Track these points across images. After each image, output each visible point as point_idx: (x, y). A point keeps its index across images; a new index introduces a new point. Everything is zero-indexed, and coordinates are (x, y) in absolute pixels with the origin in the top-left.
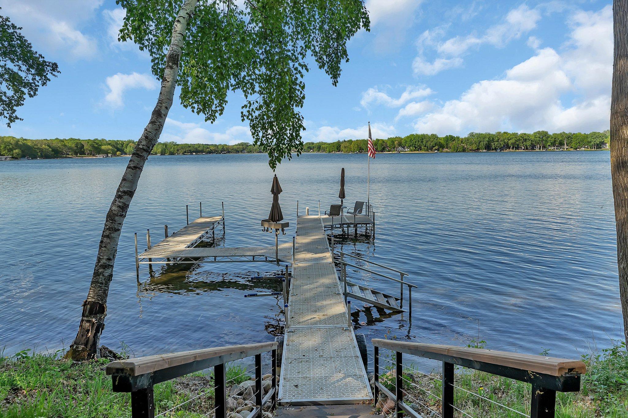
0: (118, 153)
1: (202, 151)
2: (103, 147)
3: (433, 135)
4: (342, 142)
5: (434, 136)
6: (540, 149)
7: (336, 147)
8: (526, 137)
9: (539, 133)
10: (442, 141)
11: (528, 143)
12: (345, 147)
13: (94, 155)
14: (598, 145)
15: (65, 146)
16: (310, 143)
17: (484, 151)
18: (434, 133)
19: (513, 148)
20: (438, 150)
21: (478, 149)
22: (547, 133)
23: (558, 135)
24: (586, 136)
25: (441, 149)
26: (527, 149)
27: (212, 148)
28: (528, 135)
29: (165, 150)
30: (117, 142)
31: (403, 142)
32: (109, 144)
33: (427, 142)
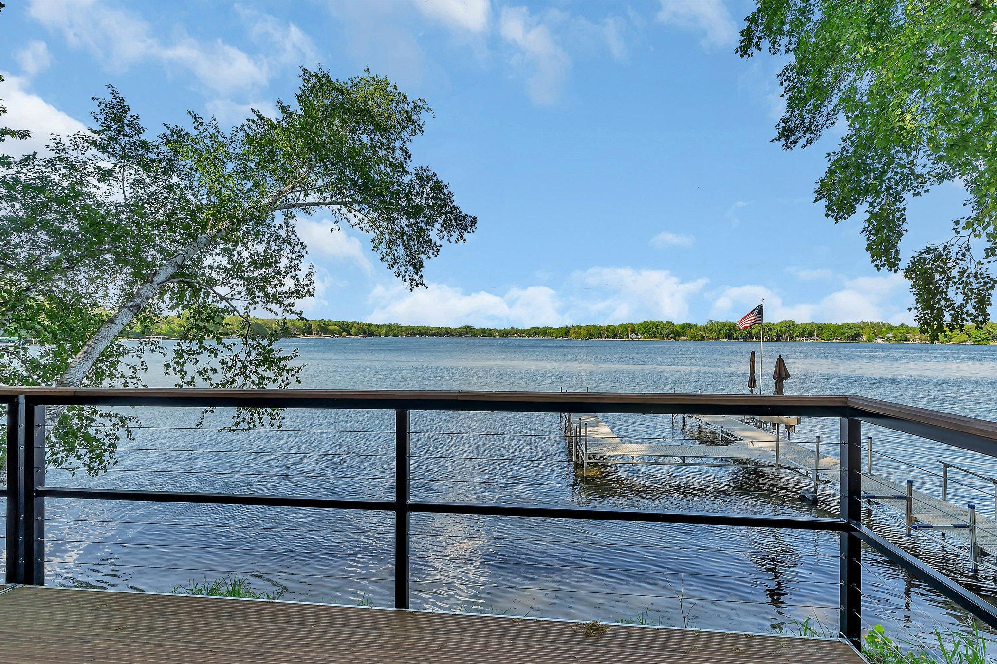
0: (344, 334)
1: (425, 334)
2: (330, 328)
3: (668, 322)
4: (570, 328)
5: (670, 324)
6: (787, 339)
7: (563, 332)
8: (771, 327)
9: (785, 322)
10: (679, 329)
11: (774, 333)
12: (574, 333)
13: (320, 335)
14: (852, 336)
15: (294, 325)
16: (535, 328)
17: (725, 340)
18: (670, 320)
19: (756, 338)
20: (674, 338)
21: (718, 338)
22: (794, 322)
23: (807, 325)
24: (839, 327)
25: (677, 337)
26: (772, 339)
27: (435, 331)
28: (774, 325)
29: (389, 331)
30: (342, 323)
31: (636, 328)
32: (336, 325)
33: (662, 329)
